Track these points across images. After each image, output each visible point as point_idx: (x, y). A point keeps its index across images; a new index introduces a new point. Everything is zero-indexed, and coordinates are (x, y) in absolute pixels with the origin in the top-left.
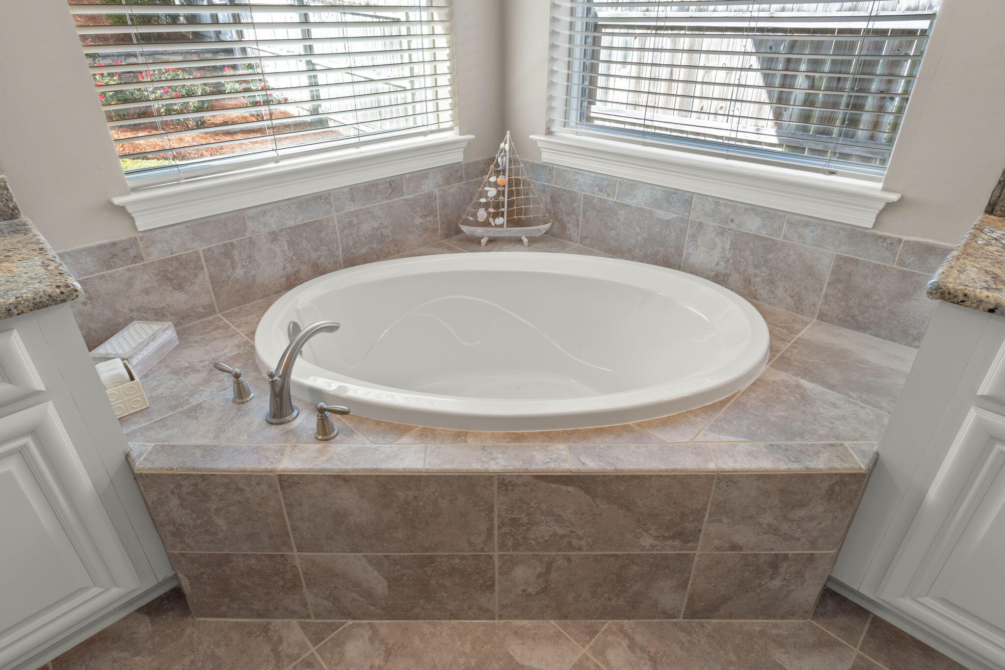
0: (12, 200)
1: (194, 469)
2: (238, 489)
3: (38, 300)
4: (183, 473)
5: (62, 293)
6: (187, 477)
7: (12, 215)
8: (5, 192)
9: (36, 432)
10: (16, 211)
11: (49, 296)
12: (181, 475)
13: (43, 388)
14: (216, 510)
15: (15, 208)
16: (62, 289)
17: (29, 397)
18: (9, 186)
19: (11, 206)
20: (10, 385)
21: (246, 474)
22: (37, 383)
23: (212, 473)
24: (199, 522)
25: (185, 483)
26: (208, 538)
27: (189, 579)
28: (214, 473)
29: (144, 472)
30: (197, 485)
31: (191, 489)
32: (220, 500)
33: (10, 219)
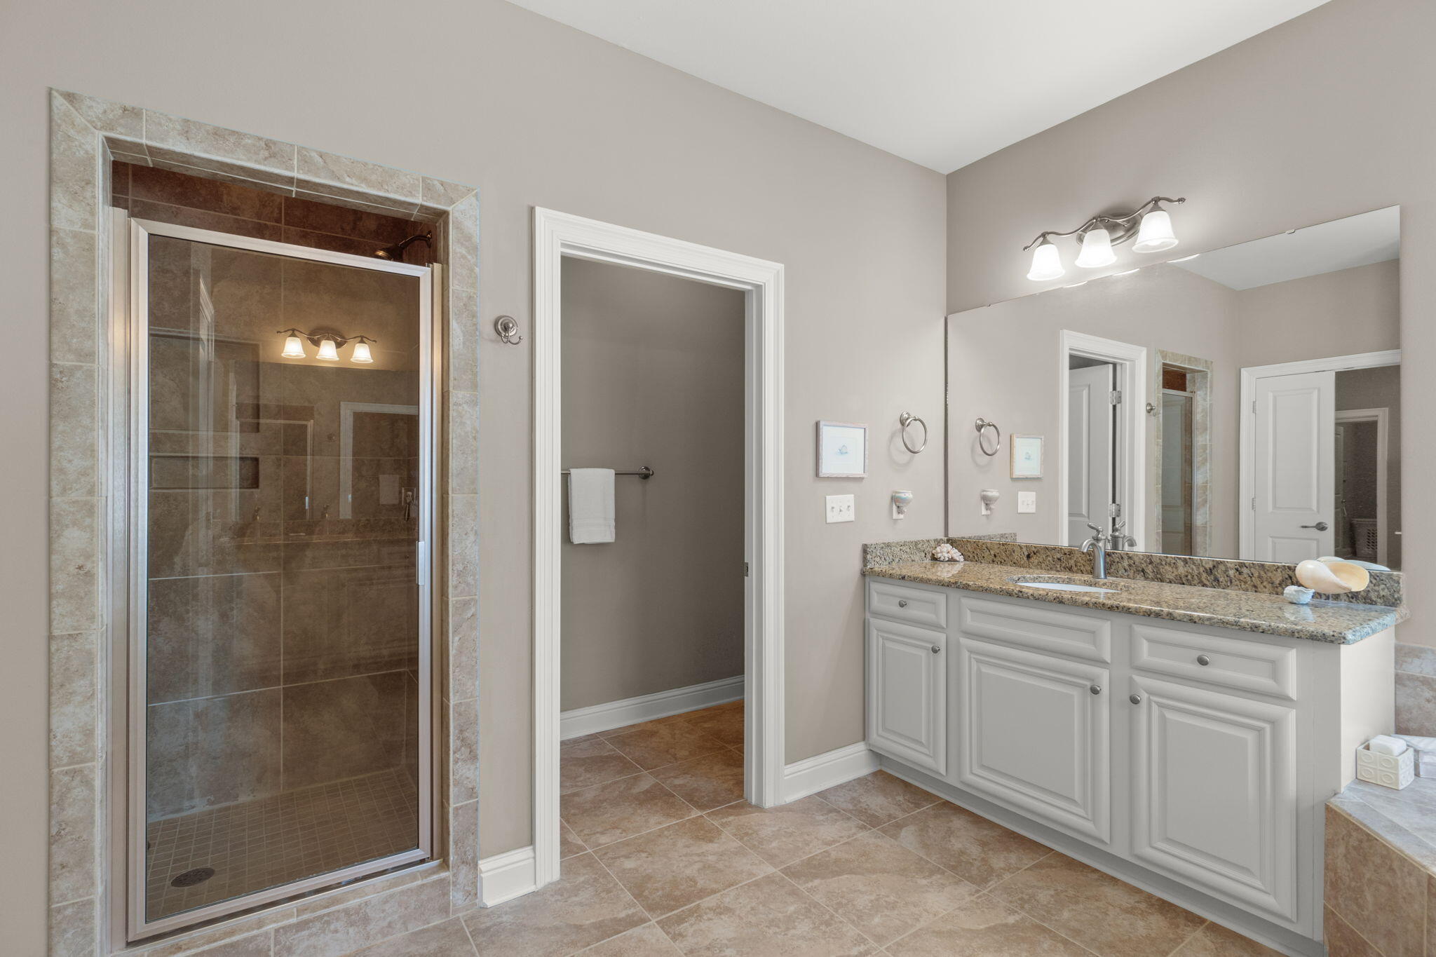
0: (1398, 592)
1: (1365, 825)
2: (1391, 869)
3: (1315, 633)
4: (1356, 823)
5: (1333, 636)
6: (1358, 829)
7: (1393, 603)
8: (1396, 585)
9: (1275, 723)
10: (1398, 602)
11: (1324, 634)
12: (1354, 824)
13: (1295, 698)
14: (1369, 880)
15: (1399, 599)
16: (1335, 634)
17: (1282, 698)
18: (1401, 581)
19: (1396, 596)
20: (1274, 683)
21: (1402, 855)
22: (1292, 691)
23: (1376, 837)
24: (1353, 884)
25: (1354, 834)
26: (1355, 908)
27: (1330, 947)
28: (1378, 838)
29: (1331, 806)
30: (1362, 842)
31: (1356, 843)
32: (1375, 871)
33: (1390, 606)
